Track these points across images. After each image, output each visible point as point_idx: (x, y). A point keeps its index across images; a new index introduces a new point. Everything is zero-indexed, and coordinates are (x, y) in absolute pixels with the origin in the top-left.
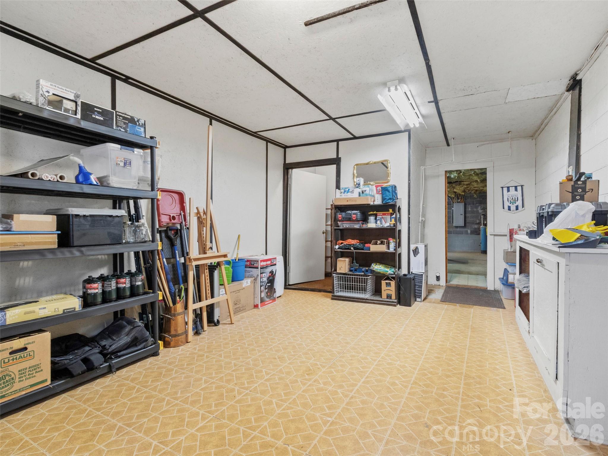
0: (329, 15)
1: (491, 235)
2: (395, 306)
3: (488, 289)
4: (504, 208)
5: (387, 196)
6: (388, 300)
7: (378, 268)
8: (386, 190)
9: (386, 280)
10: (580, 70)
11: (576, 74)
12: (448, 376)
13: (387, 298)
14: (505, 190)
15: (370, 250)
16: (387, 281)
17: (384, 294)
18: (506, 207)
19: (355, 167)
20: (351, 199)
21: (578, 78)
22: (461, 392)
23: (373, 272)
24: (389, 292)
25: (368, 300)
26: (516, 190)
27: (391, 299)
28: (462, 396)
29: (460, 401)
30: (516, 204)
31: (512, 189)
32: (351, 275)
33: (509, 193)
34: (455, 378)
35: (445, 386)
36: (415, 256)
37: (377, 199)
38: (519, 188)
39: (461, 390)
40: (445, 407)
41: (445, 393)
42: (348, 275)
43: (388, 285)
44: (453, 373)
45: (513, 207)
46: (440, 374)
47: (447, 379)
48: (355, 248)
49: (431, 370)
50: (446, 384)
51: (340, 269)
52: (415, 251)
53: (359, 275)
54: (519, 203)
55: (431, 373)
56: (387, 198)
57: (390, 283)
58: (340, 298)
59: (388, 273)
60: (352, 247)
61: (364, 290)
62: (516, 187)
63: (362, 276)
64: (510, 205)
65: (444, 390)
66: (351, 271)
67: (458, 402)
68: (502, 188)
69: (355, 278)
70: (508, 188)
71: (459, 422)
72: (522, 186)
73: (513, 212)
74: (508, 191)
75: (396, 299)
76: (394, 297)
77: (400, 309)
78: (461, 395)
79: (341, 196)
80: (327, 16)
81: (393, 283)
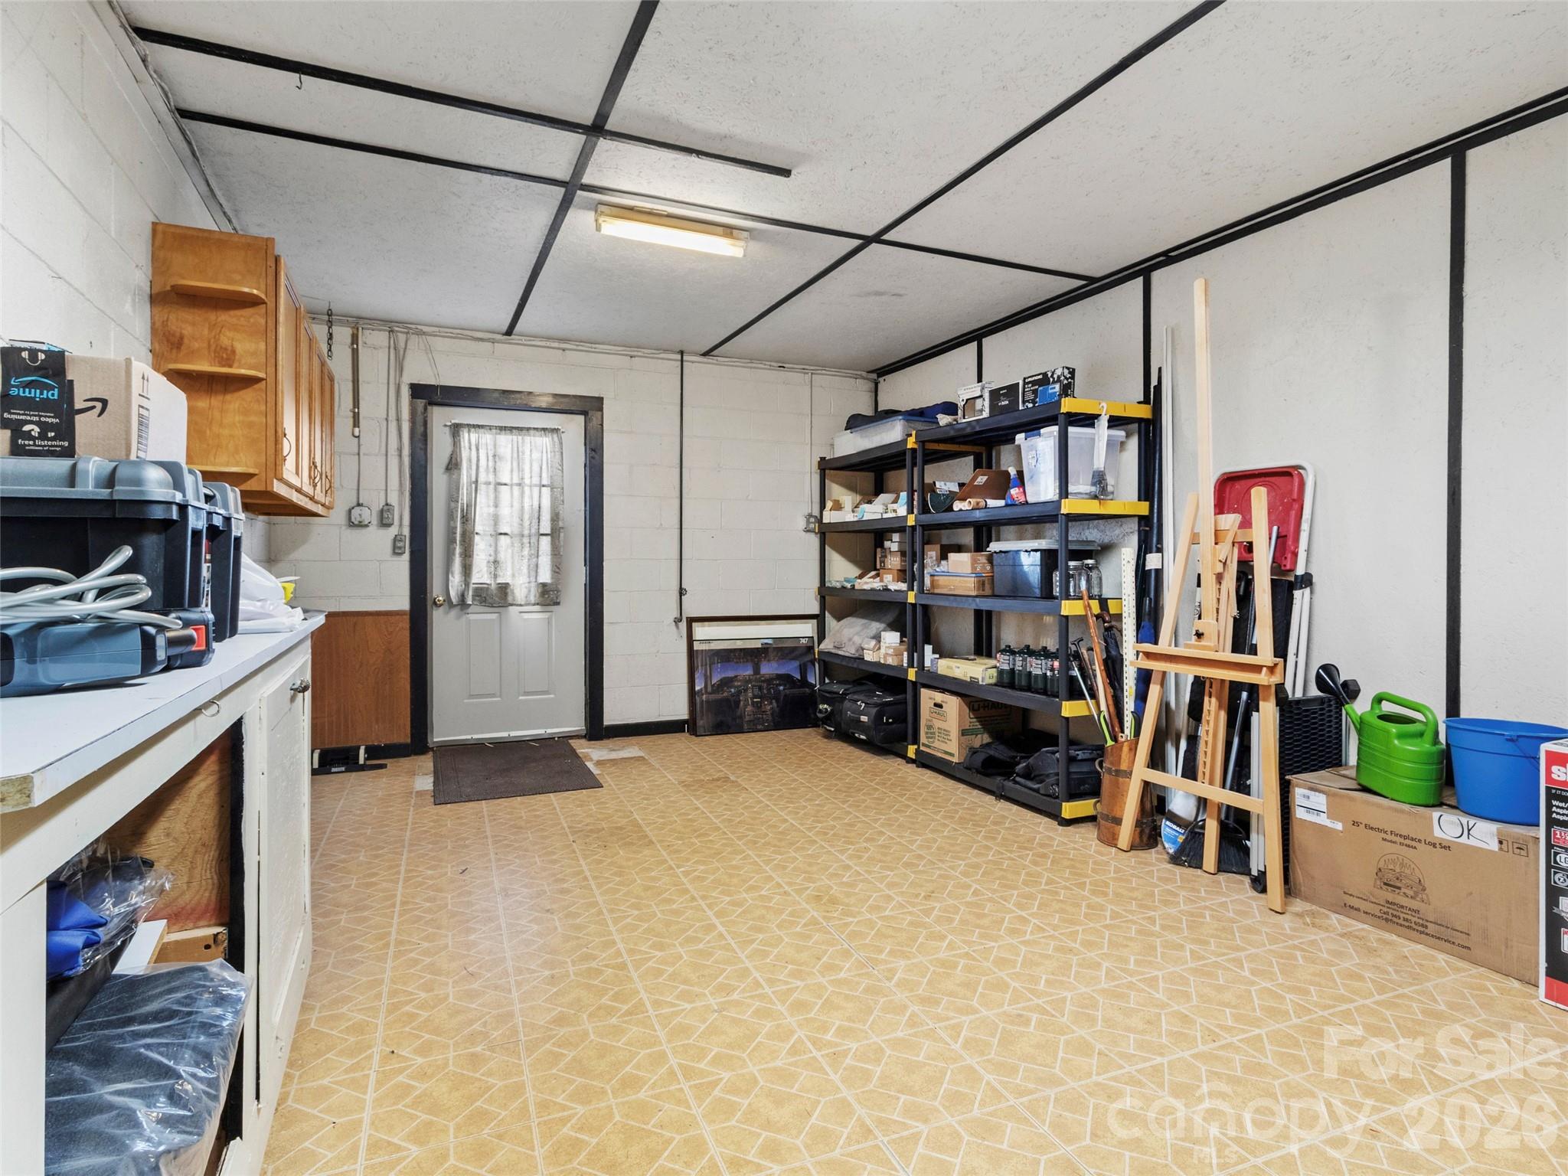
12: (560, 1020)
22: (514, 990)
28: (509, 982)
29: (510, 970)
34: (542, 1023)
35: (555, 990)
39: (515, 995)
40: (535, 947)
41: (547, 973)
44: (551, 1037)
46: (585, 1016)
47: (560, 1009)
49: (614, 1021)
50: (556, 993)
55: (610, 1011)
65: (553, 977)
67: (513, 966)
71: (501, 935)
78: (512, 982)
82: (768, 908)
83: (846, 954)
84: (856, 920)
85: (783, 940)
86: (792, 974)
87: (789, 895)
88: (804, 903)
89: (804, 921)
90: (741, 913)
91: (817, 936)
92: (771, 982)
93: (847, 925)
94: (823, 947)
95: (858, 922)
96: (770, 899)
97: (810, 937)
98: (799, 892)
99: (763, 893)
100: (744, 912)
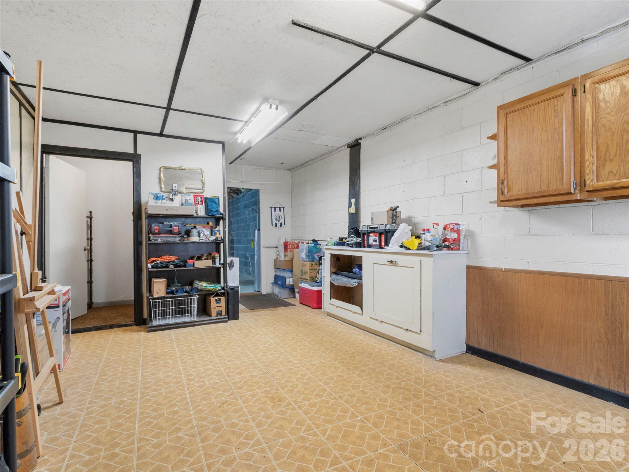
0: (313, 27)
1: (264, 247)
2: (227, 321)
3: (262, 294)
4: (272, 225)
5: (214, 208)
6: (219, 317)
7: (204, 285)
8: (212, 202)
9: (215, 296)
10: (365, 137)
11: (361, 139)
13: (217, 316)
14: (273, 209)
15: (194, 267)
16: (217, 298)
17: (214, 313)
18: (274, 224)
19: (162, 169)
20: (171, 208)
21: (359, 141)
23: (197, 290)
24: (219, 309)
25: (197, 322)
26: (280, 210)
27: (221, 315)
30: (280, 222)
31: (277, 209)
32: (170, 298)
33: (276, 213)
36: (230, 270)
37: (200, 210)
38: (282, 209)
42: (167, 298)
43: (218, 301)
45: (278, 225)
48: (175, 266)
51: (157, 292)
52: (230, 264)
53: (181, 297)
54: (282, 221)
56: (214, 210)
57: (220, 299)
58: (160, 328)
59: (217, 289)
60: (172, 264)
61: (189, 312)
62: (280, 208)
63: (184, 296)
64: (277, 222)
66: (168, 293)
68: (271, 208)
69: (175, 301)
70: (275, 208)
72: (283, 207)
73: (278, 228)
74: (275, 211)
75: (226, 315)
76: (224, 313)
77: (231, 323)
79: (156, 203)
80: (316, 29)
81: (223, 299)
82: (303, 394)
83: (273, 376)
84: (265, 389)
85: (296, 380)
86: (292, 369)
87: (294, 401)
88: (287, 397)
89: (287, 388)
90: (315, 391)
91: (283, 382)
92: (299, 367)
93: (270, 387)
94: (281, 378)
95: (264, 388)
96: (303, 399)
97: (286, 381)
98: (289, 404)
99: (307, 403)
100: (314, 391)
